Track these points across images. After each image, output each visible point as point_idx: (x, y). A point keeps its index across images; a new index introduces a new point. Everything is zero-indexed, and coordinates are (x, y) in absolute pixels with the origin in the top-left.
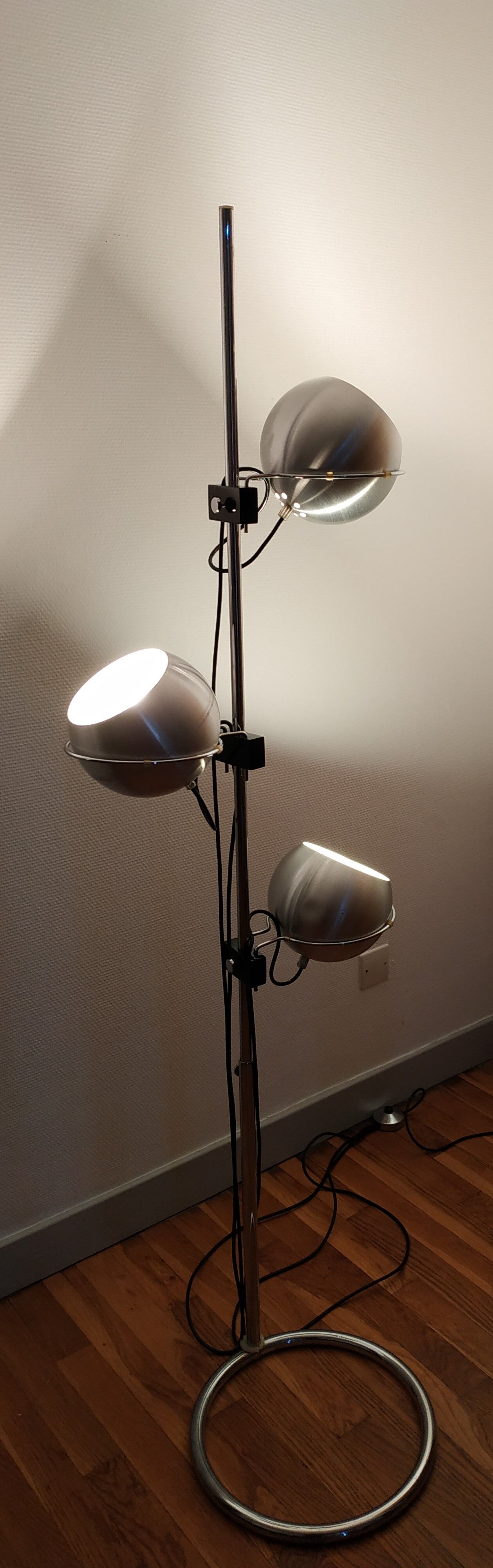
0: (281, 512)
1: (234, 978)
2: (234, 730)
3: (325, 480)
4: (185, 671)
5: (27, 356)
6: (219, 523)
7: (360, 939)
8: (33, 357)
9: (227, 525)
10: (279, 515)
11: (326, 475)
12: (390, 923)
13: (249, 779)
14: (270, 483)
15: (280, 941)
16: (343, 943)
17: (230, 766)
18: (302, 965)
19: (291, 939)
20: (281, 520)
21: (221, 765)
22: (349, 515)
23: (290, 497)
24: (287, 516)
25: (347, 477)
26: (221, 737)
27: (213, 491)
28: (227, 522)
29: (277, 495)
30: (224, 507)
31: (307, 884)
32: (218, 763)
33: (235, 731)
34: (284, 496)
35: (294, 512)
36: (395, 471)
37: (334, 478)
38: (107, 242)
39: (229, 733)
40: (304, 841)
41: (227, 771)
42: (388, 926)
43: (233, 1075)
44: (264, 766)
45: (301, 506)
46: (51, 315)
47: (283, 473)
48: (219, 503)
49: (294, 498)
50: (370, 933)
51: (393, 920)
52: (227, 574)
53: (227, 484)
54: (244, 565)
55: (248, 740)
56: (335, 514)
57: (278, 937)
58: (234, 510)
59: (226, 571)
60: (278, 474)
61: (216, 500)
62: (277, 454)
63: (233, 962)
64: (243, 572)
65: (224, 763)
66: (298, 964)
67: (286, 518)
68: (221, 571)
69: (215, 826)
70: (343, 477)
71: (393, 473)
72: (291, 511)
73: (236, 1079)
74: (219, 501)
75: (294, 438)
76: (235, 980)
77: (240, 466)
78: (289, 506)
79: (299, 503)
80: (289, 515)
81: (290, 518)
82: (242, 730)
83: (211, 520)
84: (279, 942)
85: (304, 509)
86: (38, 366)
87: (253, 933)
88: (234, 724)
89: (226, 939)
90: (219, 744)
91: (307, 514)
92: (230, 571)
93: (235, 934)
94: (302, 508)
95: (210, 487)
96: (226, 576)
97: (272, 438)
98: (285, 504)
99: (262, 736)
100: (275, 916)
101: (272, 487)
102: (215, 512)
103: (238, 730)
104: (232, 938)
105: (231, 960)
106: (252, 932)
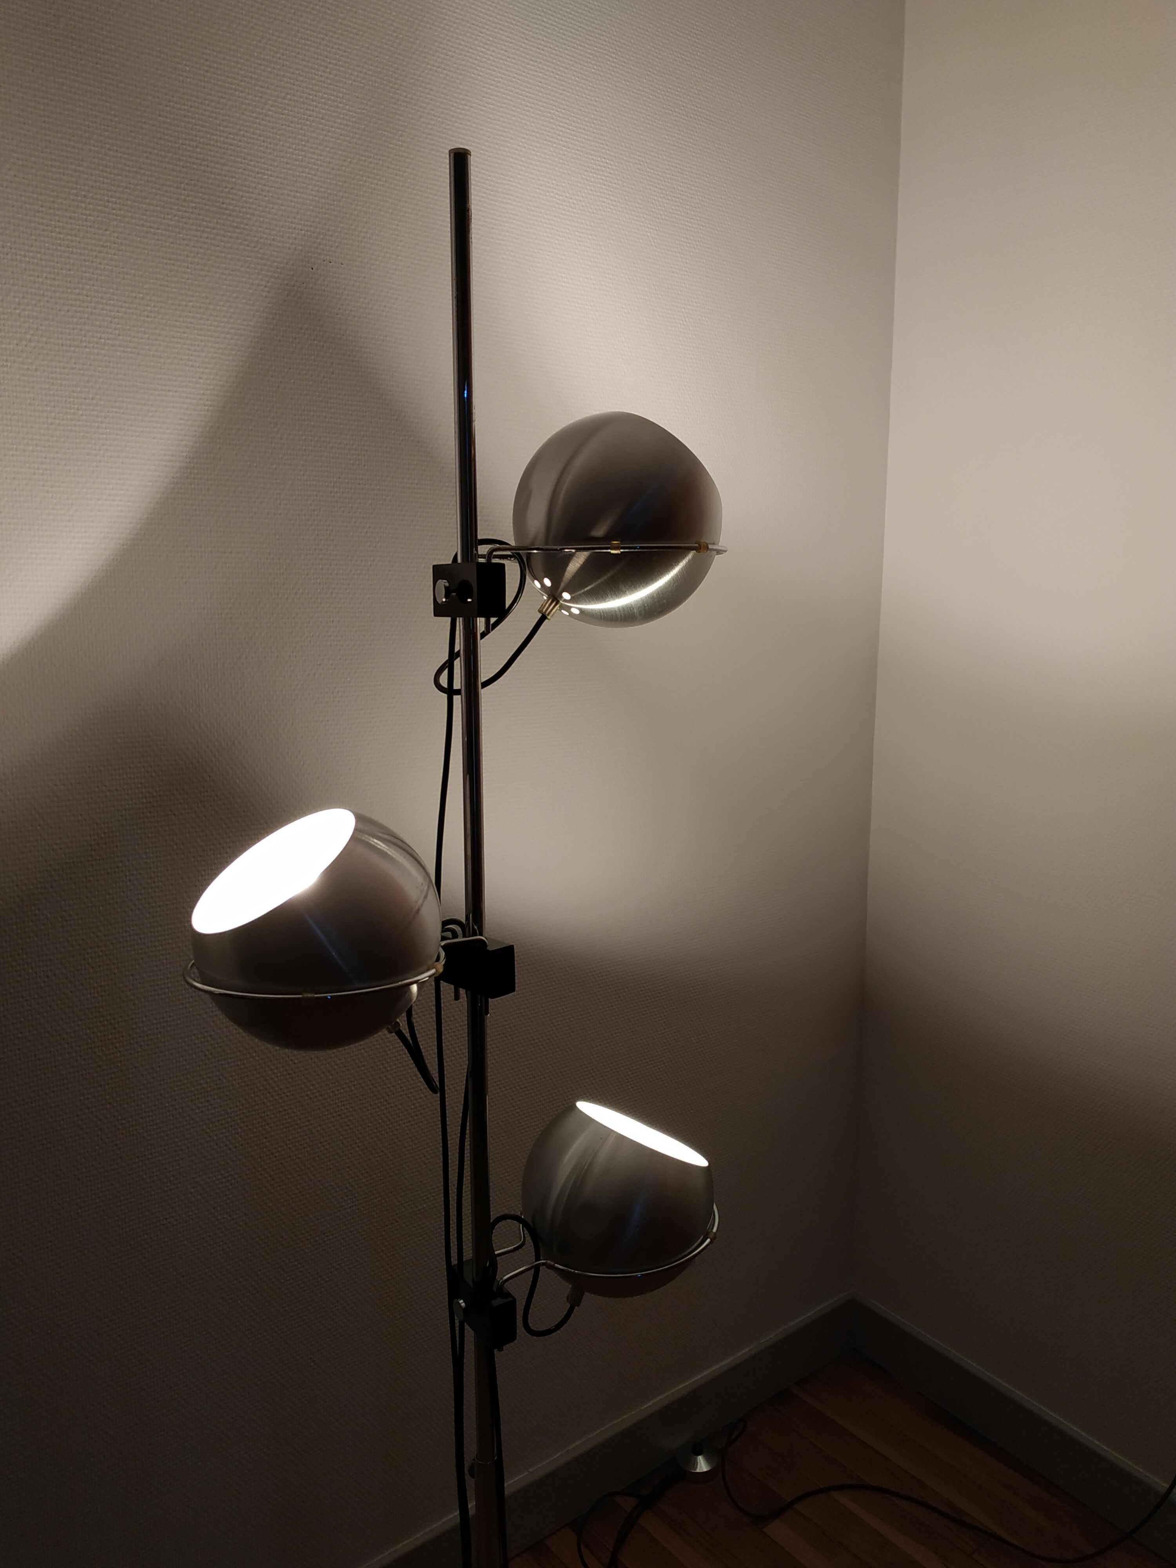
0: (543, 606)
1: (467, 1328)
2: (467, 934)
3: (610, 552)
4: (385, 844)
5: (194, 410)
6: (449, 619)
7: (667, 1267)
8: (203, 413)
9: (460, 622)
10: (540, 611)
11: (609, 546)
12: (712, 1235)
13: (490, 1011)
14: (526, 566)
15: (539, 1268)
16: (639, 1274)
17: (462, 991)
18: (575, 1301)
19: (556, 1265)
20: (543, 618)
21: (447, 989)
22: (645, 610)
23: (556, 582)
24: (552, 613)
25: (641, 548)
26: (444, 947)
27: (439, 572)
28: (459, 617)
29: (537, 584)
30: (454, 594)
31: (582, 1173)
32: (443, 984)
33: (469, 937)
34: (547, 582)
35: (562, 607)
36: (714, 544)
37: (622, 550)
38: (312, 269)
39: (460, 939)
40: (579, 1100)
41: (457, 997)
42: (708, 1240)
43: (467, 1477)
44: (514, 990)
45: (571, 597)
46: (231, 358)
47: (546, 545)
48: (446, 588)
49: (562, 585)
50: (680, 1256)
51: (715, 1230)
52: (459, 697)
53: (459, 561)
54: (486, 684)
55: (488, 951)
56: (624, 610)
57: (536, 1260)
58: (469, 600)
59: (458, 692)
60: (536, 547)
61: (442, 583)
62: (537, 519)
63: (463, 1305)
64: (485, 694)
65: (452, 986)
66: (568, 1297)
67: (550, 615)
68: (450, 692)
69: (438, 1087)
70: (635, 548)
71: (710, 547)
72: (558, 606)
73: (470, 1483)
74: (447, 584)
75: (562, 495)
76: (469, 1333)
77: (479, 537)
78: (554, 596)
79: (570, 594)
80: (554, 611)
81: (558, 615)
82: (481, 935)
83: (436, 618)
84: (537, 1269)
85: (577, 603)
86: (210, 424)
87: (496, 1253)
88: (468, 924)
89: (454, 1261)
90: (438, 959)
91: (580, 609)
92: (463, 692)
93: (468, 1254)
94: (573, 600)
95: (434, 567)
96: (457, 699)
97: (529, 496)
98: (548, 595)
99: (512, 944)
100: (531, 1225)
101: (530, 572)
102: (440, 602)
103: (475, 934)
104: (464, 1259)
105: (461, 1301)
106: (494, 1252)
